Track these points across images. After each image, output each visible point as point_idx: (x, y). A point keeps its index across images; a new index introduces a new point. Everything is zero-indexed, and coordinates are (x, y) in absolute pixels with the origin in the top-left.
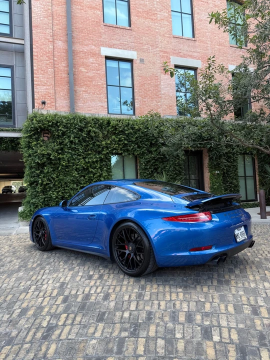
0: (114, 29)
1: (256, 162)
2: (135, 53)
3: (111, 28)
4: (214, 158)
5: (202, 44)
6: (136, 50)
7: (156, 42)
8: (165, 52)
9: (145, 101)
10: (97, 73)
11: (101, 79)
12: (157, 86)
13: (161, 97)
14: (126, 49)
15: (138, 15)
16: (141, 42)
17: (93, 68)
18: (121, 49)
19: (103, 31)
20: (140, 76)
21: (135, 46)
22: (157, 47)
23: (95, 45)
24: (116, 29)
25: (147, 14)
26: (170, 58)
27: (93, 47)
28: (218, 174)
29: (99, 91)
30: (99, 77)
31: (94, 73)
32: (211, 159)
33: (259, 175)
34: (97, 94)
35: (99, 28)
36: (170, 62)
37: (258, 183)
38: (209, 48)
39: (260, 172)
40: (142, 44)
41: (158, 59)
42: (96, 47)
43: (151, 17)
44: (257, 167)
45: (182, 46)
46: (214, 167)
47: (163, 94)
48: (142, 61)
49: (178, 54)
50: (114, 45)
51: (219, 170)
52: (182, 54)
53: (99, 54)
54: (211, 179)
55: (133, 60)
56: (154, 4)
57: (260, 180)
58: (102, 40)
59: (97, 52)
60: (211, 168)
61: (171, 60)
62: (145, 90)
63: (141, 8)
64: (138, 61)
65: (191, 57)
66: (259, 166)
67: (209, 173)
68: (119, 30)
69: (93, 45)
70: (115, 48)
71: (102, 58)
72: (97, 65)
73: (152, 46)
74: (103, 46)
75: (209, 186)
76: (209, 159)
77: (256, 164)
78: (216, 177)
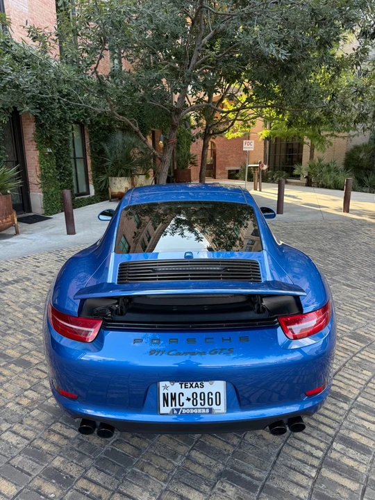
1: (87, 137)
4: (47, 126)
28: (50, 153)
32: (40, 126)
33: (92, 157)
37: (89, 168)
39: (92, 152)
44: (88, 144)
46: (44, 140)
51: (50, 147)
54: (40, 162)
57: (92, 163)
66: (91, 144)
67: (38, 152)
75: (39, 173)
76: (37, 127)
77: (87, 140)
78: (48, 158)
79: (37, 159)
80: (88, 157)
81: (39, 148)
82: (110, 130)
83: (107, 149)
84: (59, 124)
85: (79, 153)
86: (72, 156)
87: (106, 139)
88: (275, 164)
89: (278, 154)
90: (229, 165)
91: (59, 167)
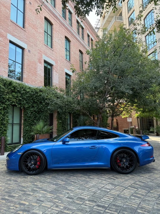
0: (16, 25)
1: (72, 117)
2: (26, 45)
3: (15, 24)
4: (61, 114)
5: (56, 54)
6: (27, 44)
7: (36, 43)
8: (41, 51)
9: (29, 75)
10: (3, 49)
11: (6, 54)
12: (36, 68)
13: (37, 75)
14: (22, 41)
15: (29, 24)
16: (30, 40)
17: (1, 45)
18: (19, 39)
19: (10, 24)
20: (27, 60)
21: (26, 42)
22: (37, 47)
23: (4, 30)
24: (17, 27)
25: (34, 26)
26: (42, 55)
27: (3, 31)
28: (60, 122)
29: (3, 61)
30: (5, 52)
31: (2, 48)
33: (73, 124)
34: (2, 62)
35: (8, 21)
36: (42, 57)
38: (58, 57)
39: (73, 122)
40: (30, 41)
41: (37, 53)
42: (4, 32)
43: (35, 29)
44: (72, 120)
45: (48, 51)
47: (38, 74)
48: (29, 51)
49: (46, 54)
50: (15, 35)
51: (61, 120)
52: (47, 55)
53: (6, 37)
54: (58, 125)
55: (25, 49)
56: (37, 23)
58: (8, 29)
59: (5, 35)
60: (58, 119)
61: (43, 56)
62: (29, 68)
63: (30, 21)
64: (28, 51)
65: (51, 58)
67: (57, 122)
68: (19, 28)
69: (3, 29)
70: (16, 37)
71: (8, 40)
72: (4, 44)
73: (35, 45)
74: (9, 33)
75: (57, 128)
76: (58, 114)
77: (72, 118)
78: (60, 124)
79: (56, 124)
80: (71, 124)
81: (57, 121)
82: (79, 115)
83: (78, 121)
84: (64, 113)
85: (69, 123)
86: (67, 123)
87: (78, 118)
88: (143, 127)
89: (144, 123)
90: (124, 128)
91: (63, 126)
